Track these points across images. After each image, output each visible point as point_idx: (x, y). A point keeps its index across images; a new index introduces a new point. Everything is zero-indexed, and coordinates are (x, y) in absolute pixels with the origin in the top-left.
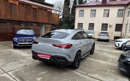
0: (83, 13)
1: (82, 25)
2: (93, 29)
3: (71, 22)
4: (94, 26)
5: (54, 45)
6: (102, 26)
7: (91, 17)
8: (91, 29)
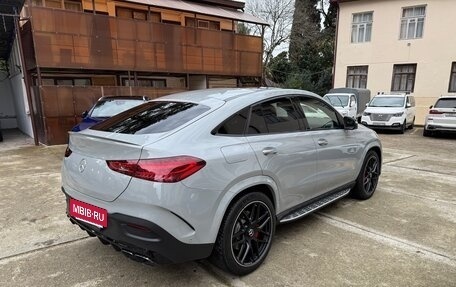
0: (370, 26)
1: (363, 73)
2: (410, 86)
3: (323, 64)
4: (414, 74)
5: (114, 165)
6: (452, 72)
7: (401, 37)
8: (403, 86)
